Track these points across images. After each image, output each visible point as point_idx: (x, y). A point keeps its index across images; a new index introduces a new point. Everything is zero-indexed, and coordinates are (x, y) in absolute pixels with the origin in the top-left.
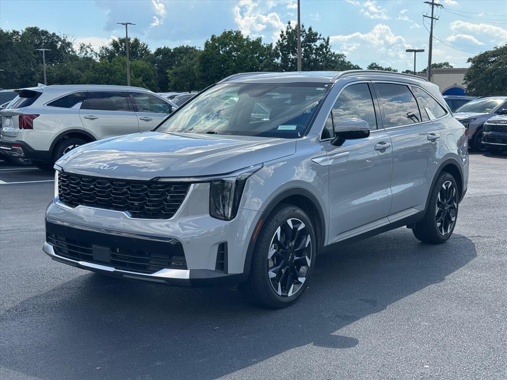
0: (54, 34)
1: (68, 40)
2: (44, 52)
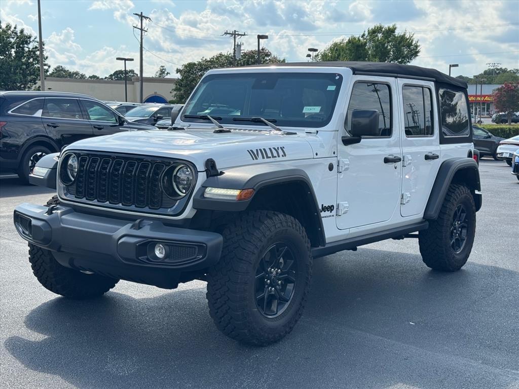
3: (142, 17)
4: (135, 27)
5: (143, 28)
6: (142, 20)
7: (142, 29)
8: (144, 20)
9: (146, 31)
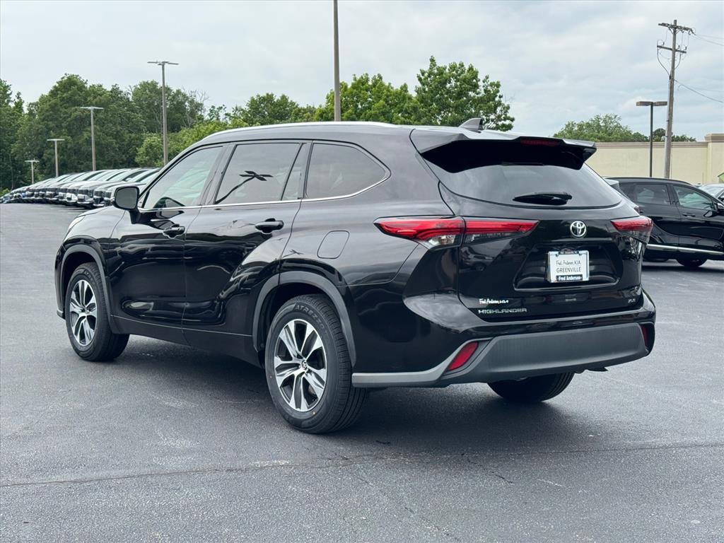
0: (179, 92)
1: (198, 100)
2: (92, 112)
3: (675, 27)
4: (661, 47)
5: (677, 47)
6: (675, 33)
7: (674, 50)
8: (679, 33)
9: (683, 52)
